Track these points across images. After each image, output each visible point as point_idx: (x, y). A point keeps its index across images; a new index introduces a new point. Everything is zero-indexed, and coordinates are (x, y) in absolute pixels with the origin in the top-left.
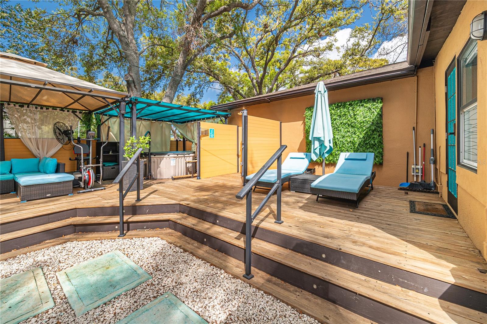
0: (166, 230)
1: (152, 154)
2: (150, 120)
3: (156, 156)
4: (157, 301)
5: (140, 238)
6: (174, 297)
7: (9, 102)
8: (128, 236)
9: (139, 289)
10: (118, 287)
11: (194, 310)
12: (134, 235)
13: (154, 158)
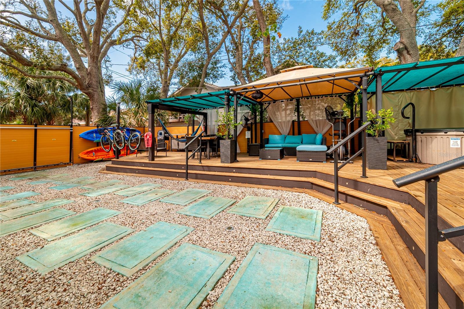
0: (383, 217)
1: (418, 131)
2: (428, 88)
3: (424, 134)
4: (304, 255)
5: (349, 212)
6: (316, 265)
7: (302, 98)
8: (341, 206)
9: (304, 241)
10: (294, 231)
11: (318, 285)
12: (346, 208)
13: (421, 136)
